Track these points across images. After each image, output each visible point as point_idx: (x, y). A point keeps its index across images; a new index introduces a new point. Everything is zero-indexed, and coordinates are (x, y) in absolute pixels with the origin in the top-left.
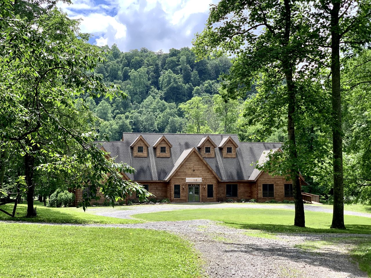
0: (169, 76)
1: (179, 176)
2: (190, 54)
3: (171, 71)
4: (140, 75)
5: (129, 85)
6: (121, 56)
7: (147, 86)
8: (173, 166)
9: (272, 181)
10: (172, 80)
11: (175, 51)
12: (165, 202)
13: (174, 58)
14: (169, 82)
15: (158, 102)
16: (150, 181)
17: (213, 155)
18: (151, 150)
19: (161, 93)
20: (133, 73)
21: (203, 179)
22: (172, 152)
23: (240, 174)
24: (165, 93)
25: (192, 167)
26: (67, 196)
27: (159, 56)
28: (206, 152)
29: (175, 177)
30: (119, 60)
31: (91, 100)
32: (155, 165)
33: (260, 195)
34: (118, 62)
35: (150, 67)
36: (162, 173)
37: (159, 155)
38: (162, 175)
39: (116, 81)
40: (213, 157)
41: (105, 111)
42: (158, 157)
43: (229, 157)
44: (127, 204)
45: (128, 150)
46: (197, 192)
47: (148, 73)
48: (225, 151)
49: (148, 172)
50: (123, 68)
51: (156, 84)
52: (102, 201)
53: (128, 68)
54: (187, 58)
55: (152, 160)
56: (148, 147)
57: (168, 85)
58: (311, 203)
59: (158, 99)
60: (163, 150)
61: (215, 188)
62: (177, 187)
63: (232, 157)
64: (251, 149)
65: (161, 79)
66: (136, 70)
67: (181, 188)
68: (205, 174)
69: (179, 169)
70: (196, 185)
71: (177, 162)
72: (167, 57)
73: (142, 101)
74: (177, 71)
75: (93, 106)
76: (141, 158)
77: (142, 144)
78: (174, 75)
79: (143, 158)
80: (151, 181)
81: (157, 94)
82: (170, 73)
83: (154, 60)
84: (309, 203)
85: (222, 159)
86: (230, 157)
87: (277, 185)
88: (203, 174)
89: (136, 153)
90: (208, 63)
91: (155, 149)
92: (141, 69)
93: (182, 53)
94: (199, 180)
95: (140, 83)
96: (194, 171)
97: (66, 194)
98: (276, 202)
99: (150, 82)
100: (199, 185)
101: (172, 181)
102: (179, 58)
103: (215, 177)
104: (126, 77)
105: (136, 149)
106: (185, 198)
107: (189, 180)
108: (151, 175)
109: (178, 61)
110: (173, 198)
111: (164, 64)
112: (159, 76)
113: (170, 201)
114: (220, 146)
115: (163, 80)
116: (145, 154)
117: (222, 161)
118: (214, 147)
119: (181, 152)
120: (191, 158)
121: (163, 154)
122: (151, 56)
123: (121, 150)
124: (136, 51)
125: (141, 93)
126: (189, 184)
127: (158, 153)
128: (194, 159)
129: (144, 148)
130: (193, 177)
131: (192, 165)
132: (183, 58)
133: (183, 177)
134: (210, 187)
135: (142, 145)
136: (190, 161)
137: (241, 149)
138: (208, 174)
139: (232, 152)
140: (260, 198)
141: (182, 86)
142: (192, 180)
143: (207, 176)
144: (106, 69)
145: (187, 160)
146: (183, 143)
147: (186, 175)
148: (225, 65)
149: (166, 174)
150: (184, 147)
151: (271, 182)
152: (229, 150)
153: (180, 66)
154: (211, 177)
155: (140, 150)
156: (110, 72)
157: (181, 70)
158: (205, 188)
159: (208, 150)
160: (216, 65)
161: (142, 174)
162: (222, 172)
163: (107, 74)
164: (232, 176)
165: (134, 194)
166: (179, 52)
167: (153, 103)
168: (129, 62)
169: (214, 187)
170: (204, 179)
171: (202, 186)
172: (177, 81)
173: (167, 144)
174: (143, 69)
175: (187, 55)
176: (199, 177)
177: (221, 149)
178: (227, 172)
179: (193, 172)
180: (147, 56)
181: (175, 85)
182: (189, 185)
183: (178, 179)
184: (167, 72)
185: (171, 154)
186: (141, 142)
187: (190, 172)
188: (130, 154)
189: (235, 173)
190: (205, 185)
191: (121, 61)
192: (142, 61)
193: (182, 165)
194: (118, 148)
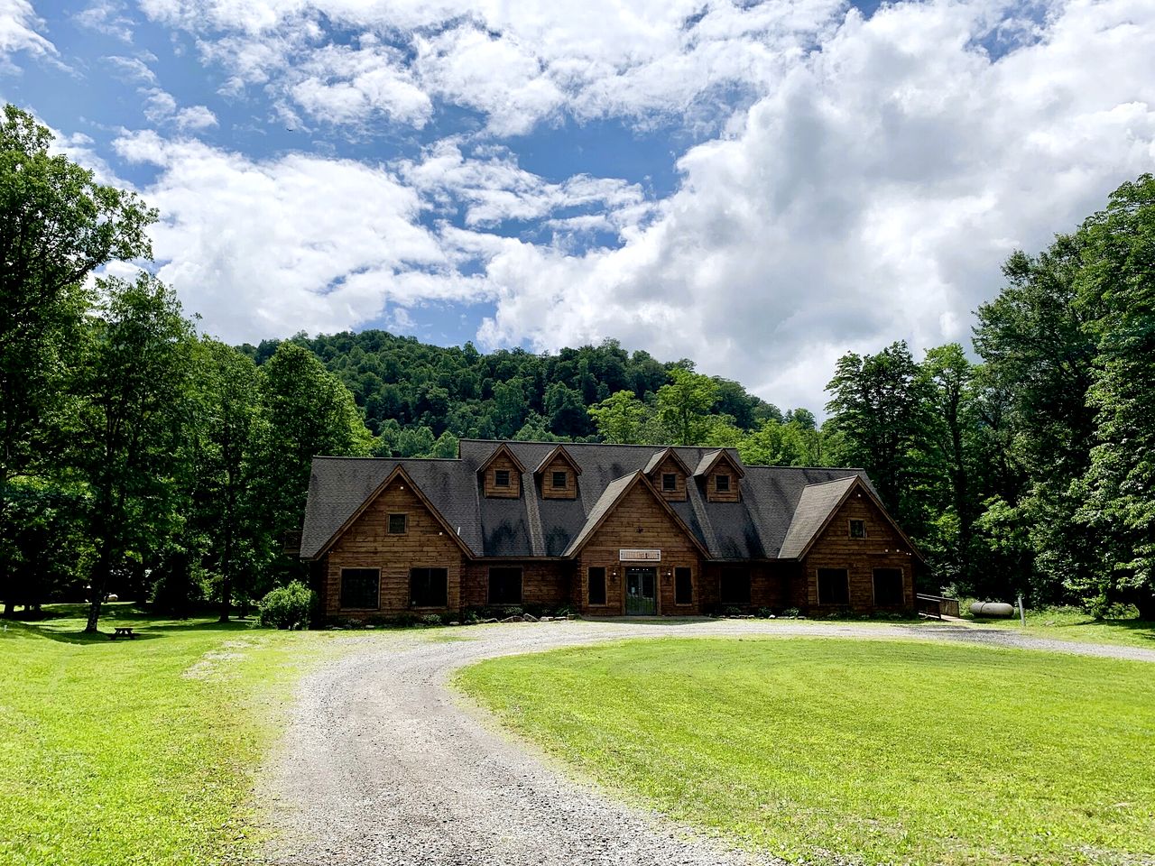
0: (559, 391)
1: (601, 544)
2: (595, 357)
3: (563, 384)
4: (510, 390)
5: (492, 408)
6: (480, 361)
7: (523, 410)
8: (585, 521)
9: (842, 561)
10: (565, 399)
11: (570, 351)
12: (565, 615)
13: (568, 363)
14: (559, 402)
15: (541, 435)
16: (524, 559)
17: (681, 494)
18: (528, 480)
19: (546, 421)
20: (499, 387)
21: (665, 554)
22: (581, 486)
23: (753, 542)
24: (552, 421)
25: (635, 520)
26: (295, 599)
27: (543, 360)
28: (665, 487)
29: (590, 548)
30: (476, 366)
31: (426, 432)
32: (538, 517)
33: (814, 598)
34: (474, 370)
35: (528, 378)
36: (557, 538)
37: (549, 492)
38: (557, 543)
39: (470, 401)
40: (683, 499)
41: (450, 450)
42: (546, 499)
43: (721, 500)
44: (463, 623)
45: (470, 479)
46: (649, 590)
47: (524, 386)
48: (712, 487)
49: (520, 534)
50: (482, 380)
51: (538, 405)
52: (394, 612)
53: (491, 379)
54: (591, 363)
55: (532, 505)
56: (521, 473)
57: (558, 407)
58: (940, 620)
59: (541, 429)
60: (559, 481)
61: (694, 578)
62: (597, 575)
63: (730, 500)
64: (775, 483)
65: (546, 397)
66: (504, 382)
67: (606, 577)
68: (669, 539)
69: (602, 526)
70: (646, 568)
71: (594, 509)
72: (556, 362)
73: (515, 433)
74: (574, 384)
75: (430, 442)
76: (504, 501)
77: (506, 465)
78: (568, 391)
79: (508, 501)
80: (530, 559)
81: (539, 422)
82: (561, 386)
83: (535, 367)
84: (934, 619)
85: (705, 505)
86: (725, 500)
87: (856, 571)
88: (664, 539)
89: (491, 487)
90: (624, 372)
91: (539, 478)
92: (513, 380)
93: (581, 355)
94: (655, 555)
95: (511, 403)
96: (640, 531)
97: (293, 594)
98: (856, 617)
99: (528, 402)
100: (653, 570)
101: (584, 558)
102: (577, 363)
103: (694, 549)
104: (487, 394)
105: (491, 478)
106: (618, 604)
107: (628, 555)
108: (529, 542)
109: (576, 368)
110: (585, 603)
111: (551, 373)
112: (543, 392)
113: (579, 613)
114: (698, 472)
115: (550, 398)
116: (513, 490)
117: (707, 509)
118: (686, 473)
119: (604, 486)
120: (633, 497)
121: (560, 492)
122: (531, 361)
123: (453, 481)
124: (506, 352)
125: (513, 420)
126: (627, 565)
127: (546, 487)
128: (640, 499)
129: (512, 473)
130: (639, 548)
131: (635, 515)
132: (584, 362)
133: (611, 549)
134: (683, 574)
135: (507, 467)
136: (629, 505)
137: (751, 481)
138: (678, 539)
139: (730, 487)
140: (814, 607)
141: (581, 408)
142: (636, 556)
143: (675, 544)
144: (454, 381)
145: (621, 502)
146: (607, 466)
147: (619, 542)
148: (654, 374)
149: (567, 539)
150: (610, 474)
151: (839, 564)
152: (723, 484)
153: (578, 377)
154: (685, 549)
155: (502, 479)
156: (461, 386)
157: (580, 382)
158: (669, 577)
159: (670, 483)
160: (639, 373)
161: (505, 539)
162: (709, 535)
163: (455, 390)
164: (735, 547)
165: (484, 594)
166: (576, 353)
167: (533, 436)
168: (493, 370)
169: (692, 575)
170: (667, 553)
171: (661, 572)
172: (573, 401)
173: (569, 465)
174: (515, 381)
175: (590, 357)
176: (652, 547)
177: (701, 481)
178: (720, 538)
179: (637, 534)
180: (522, 361)
181: (570, 407)
182: (628, 569)
183: (601, 551)
184: (556, 386)
185: (578, 491)
186: (504, 460)
187: (629, 534)
188: (477, 489)
189: (741, 541)
190: (669, 569)
191: (480, 369)
192: (515, 368)
193: (609, 517)
194: (446, 474)
